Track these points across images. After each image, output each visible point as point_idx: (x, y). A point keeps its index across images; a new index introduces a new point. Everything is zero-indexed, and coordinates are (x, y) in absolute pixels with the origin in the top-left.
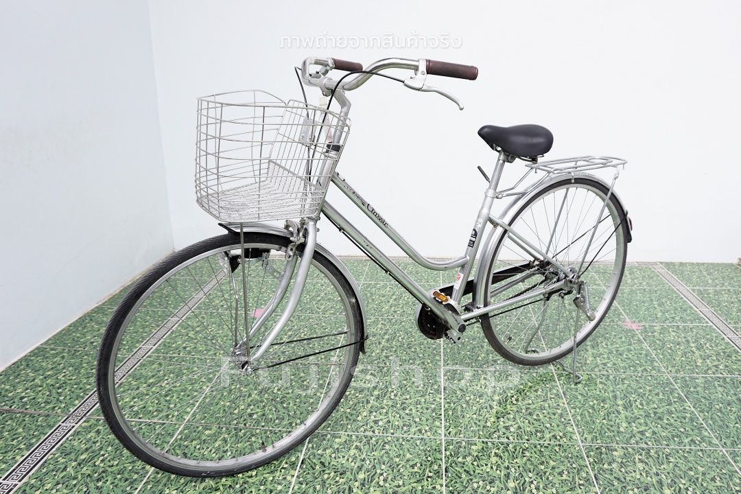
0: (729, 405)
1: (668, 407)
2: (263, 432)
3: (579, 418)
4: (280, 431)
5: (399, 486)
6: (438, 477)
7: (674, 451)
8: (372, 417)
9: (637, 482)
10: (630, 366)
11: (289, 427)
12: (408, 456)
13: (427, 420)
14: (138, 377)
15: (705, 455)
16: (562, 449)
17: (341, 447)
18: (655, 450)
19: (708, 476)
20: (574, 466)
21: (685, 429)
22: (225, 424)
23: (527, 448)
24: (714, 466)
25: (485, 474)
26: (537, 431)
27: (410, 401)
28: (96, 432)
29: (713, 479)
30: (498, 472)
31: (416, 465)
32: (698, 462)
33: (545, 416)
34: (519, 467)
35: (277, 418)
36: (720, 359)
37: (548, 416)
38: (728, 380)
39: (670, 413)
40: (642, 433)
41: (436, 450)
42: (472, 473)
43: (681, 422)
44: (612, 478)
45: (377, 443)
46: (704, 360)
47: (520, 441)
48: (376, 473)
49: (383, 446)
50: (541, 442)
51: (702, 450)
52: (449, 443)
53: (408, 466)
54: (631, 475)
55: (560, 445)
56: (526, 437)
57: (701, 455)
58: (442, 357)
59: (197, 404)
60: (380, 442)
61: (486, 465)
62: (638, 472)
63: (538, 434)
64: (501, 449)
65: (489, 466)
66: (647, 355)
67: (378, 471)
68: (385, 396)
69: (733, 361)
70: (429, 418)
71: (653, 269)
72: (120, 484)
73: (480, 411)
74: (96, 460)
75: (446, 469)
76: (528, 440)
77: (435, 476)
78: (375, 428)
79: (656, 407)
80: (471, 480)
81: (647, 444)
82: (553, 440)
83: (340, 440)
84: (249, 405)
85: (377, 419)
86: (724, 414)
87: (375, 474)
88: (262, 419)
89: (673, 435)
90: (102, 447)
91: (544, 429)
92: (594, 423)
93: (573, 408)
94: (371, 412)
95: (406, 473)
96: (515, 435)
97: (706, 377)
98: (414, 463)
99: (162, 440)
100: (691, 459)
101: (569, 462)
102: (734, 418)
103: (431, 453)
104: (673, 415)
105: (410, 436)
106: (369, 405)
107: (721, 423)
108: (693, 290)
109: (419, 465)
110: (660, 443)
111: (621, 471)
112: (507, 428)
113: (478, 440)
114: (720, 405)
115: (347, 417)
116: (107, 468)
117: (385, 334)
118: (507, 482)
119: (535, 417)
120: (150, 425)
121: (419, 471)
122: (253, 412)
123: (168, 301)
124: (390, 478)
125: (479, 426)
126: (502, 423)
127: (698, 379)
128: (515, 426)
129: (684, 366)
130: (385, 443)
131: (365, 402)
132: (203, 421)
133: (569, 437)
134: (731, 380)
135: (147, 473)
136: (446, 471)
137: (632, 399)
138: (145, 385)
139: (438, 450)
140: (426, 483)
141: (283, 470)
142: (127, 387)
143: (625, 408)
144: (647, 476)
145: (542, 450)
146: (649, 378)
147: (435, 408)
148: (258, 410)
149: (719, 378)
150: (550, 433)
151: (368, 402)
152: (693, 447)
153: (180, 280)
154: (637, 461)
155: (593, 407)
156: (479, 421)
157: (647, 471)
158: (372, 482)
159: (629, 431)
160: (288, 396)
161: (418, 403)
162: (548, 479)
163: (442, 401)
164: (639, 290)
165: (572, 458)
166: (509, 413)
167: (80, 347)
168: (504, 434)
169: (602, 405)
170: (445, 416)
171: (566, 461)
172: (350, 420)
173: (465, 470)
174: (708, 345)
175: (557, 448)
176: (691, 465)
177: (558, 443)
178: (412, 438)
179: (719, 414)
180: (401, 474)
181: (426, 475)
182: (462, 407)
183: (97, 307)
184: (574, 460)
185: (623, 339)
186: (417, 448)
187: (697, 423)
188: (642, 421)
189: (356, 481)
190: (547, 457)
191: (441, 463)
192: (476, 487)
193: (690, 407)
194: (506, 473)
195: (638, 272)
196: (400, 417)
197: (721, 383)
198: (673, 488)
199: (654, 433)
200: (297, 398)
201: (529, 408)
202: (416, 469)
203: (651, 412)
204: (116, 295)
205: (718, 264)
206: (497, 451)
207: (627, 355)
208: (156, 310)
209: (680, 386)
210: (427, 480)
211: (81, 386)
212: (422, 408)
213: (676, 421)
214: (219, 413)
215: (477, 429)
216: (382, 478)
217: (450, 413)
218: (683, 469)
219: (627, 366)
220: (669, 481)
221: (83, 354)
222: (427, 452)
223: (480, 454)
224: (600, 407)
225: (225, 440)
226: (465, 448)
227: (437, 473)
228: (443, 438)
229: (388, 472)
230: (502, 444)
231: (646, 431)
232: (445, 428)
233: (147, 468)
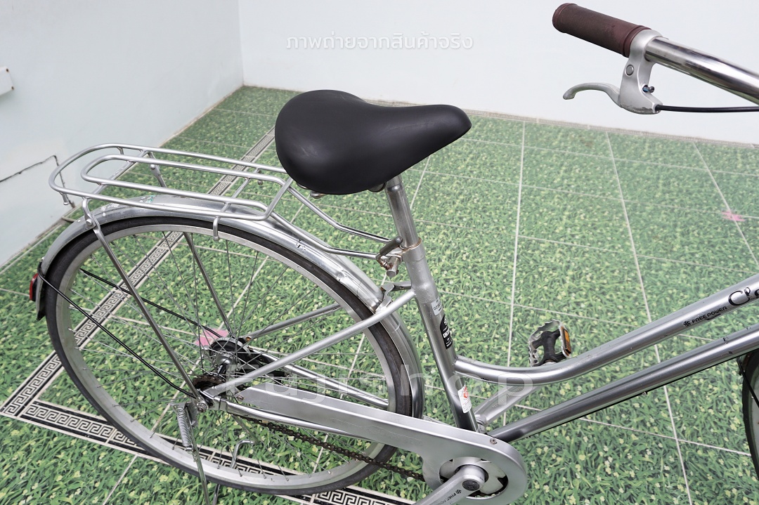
3: (655, 304)
5: (466, 342)
6: (505, 339)
8: (444, 276)
10: (720, 260)
12: (477, 316)
13: (498, 285)
23: (596, 326)
26: (608, 311)
27: (482, 265)
31: (484, 325)
33: (619, 298)
34: (585, 342)
37: (622, 298)
40: (720, 328)
45: (447, 300)
47: (590, 318)
49: (453, 304)
50: (611, 322)
52: (518, 310)
53: (476, 326)
56: (597, 315)
58: (518, 224)
60: (450, 299)
63: (609, 314)
64: (569, 322)
66: (742, 251)
68: (456, 257)
70: (500, 283)
73: (552, 284)
76: (598, 318)
77: (501, 339)
78: (446, 286)
82: (624, 322)
85: (448, 277)
91: (616, 309)
92: (670, 311)
93: (650, 293)
94: (442, 270)
95: (474, 332)
96: (586, 311)
98: (482, 323)
99: (247, 272)
103: (499, 317)
105: (480, 298)
106: (441, 264)
109: (486, 326)
112: (578, 304)
113: (547, 311)
116: (202, 291)
117: (460, 194)
119: (608, 297)
120: (235, 257)
121: (486, 331)
123: (242, 137)
124: (458, 334)
125: (550, 298)
126: (573, 298)
128: (586, 303)
130: (455, 301)
131: (437, 260)
133: (640, 321)
136: (513, 335)
139: (506, 315)
140: (492, 343)
145: (611, 329)
146: (741, 275)
147: (506, 275)
150: (621, 314)
151: (440, 260)
153: (252, 116)
155: (671, 296)
156: (550, 293)
160: (362, 245)
161: (489, 267)
163: (514, 269)
164: (749, 177)
166: (582, 290)
168: (574, 309)
169: (682, 294)
170: (516, 284)
175: (626, 330)
177: (628, 325)
178: (481, 300)
180: (469, 332)
181: (493, 336)
182: (534, 277)
183: (175, 138)
185: (719, 230)
186: (486, 310)
191: (508, 327)
196: (471, 279)
200: (370, 248)
201: (603, 288)
202: (484, 329)
204: (191, 126)
207: (720, 248)
208: (231, 145)
210: (494, 341)
212: (493, 273)
215: (547, 300)
217: (522, 281)
219: (717, 259)
222: (495, 316)
227: (504, 336)
228: (512, 304)
229: (457, 329)
230: (571, 318)
231: (725, 327)
232: (515, 295)
233: (236, 295)
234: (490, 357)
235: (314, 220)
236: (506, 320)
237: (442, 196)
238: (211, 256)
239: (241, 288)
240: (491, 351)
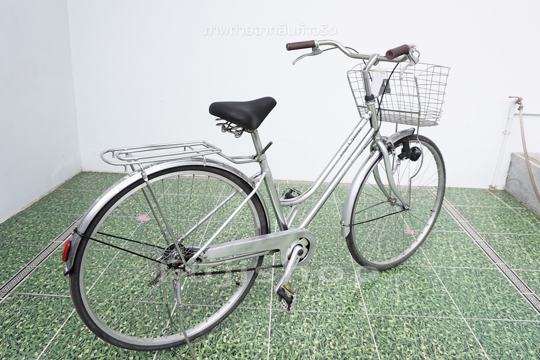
0: (471, 288)
1: (430, 289)
2: (141, 304)
3: (367, 296)
4: (154, 303)
5: (237, 343)
6: (265, 337)
7: (431, 320)
8: (221, 294)
9: (403, 340)
11: (160, 300)
12: (245, 322)
13: (260, 297)
14: (50, 264)
15: (452, 322)
16: (354, 318)
17: (197, 315)
18: (418, 319)
19: (452, 337)
20: (361, 329)
21: (440, 305)
22: (115, 298)
23: (330, 317)
24: (457, 330)
25: (298, 335)
26: (337, 305)
28: (18, 304)
29: (455, 339)
30: (308, 333)
31: (250, 328)
32: (446, 327)
33: (344, 295)
34: (322, 330)
35: (152, 295)
36: (468, 256)
37: (346, 295)
38: (473, 271)
39: (431, 293)
40: (410, 307)
41: (265, 317)
42: (289, 334)
43: (438, 300)
44: (386, 338)
46: (458, 256)
47: (325, 312)
48: (221, 333)
50: (340, 313)
51: (450, 319)
52: (274, 313)
53: (244, 329)
54: (400, 336)
55: (352, 315)
56: (330, 309)
57: (449, 323)
59: (94, 284)
61: (300, 328)
62: (405, 334)
63: (338, 307)
64: (311, 317)
65: (302, 329)
66: (418, 253)
67: (223, 332)
69: (478, 258)
70: (262, 295)
71: (429, 192)
72: (34, 341)
73: (298, 290)
74: (16, 324)
75: (271, 331)
76: (330, 311)
77: (263, 336)
78: (223, 302)
79: (422, 289)
80: (288, 338)
81: (413, 315)
82: (348, 311)
83: (197, 310)
84: (132, 285)
85: (225, 295)
86: (467, 294)
87: (220, 335)
88: (141, 295)
89: (431, 309)
90: (22, 315)
91: (342, 303)
92: (377, 299)
93: (364, 289)
94: (221, 291)
95: (243, 334)
96: (322, 308)
97: (458, 269)
98: (249, 326)
99: (66, 310)
100: (442, 325)
101: (358, 326)
102: (474, 297)
103: (261, 320)
104: (433, 295)
107: (465, 301)
108: (456, 207)
109: (252, 328)
110: (421, 314)
111: (393, 333)
112: (316, 303)
113: (295, 311)
114: (466, 288)
115: (203, 294)
116: (25, 330)
117: (235, 234)
118: (313, 340)
119: (337, 295)
120: (58, 299)
121: (252, 332)
122: (135, 290)
123: (75, 208)
124: (231, 337)
125: (297, 301)
126: (313, 299)
127: (452, 270)
128: (322, 302)
129: (444, 261)
132: (98, 296)
133: (359, 310)
134: (475, 271)
135: (55, 333)
136: (271, 333)
137: (405, 283)
138: (55, 270)
140: (256, 341)
141: (154, 332)
142: (42, 271)
143: (400, 289)
144: (411, 337)
145: (340, 318)
146: (419, 268)
147: (266, 288)
148: (138, 288)
149: (467, 269)
150: (346, 306)
152: (444, 317)
153: (85, 192)
154: (405, 326)
155: (378, 289)
156: (297, 298)
157: (411, 333)
158: (218, 340)
159: (402, 305)
161: (254, 284)
162: (342, 338)
164: (418, 206)
165: (360, 324)
166: (319, 292)
167: (8, 241)
168: (314, 307)
169: (384, 287)
170: (273, 294)
171: (356, 326)
172: (205, 296)
173: (284, 332)
174: (462, 246)
175: (350, 317)
176: (441, 330)
177: (351, 313)
178: (248, 309)
179: (464, 294)
180: (239, 334)
181: (257, 335)
183: (21, 212)
184: (361, 325)
185: (404, 241)
186: (252, 316)
187: (448, 301)
188: (411, 299)
189: (207, 339)
190: (343, 323)
191: (268, 327)
192: (291, 343)
193: (445, 289)
194: (313, 334)
195: (419, 193)
197: (468, 273)
198: (428, 345)
199: (419, 307)
201: (333, 289)
202: (250, 331)
203: (418, 292)
204: (36, 203)
205: (475, 189)
206: (308, 319)
208: (66, 214)
209: (439, 274)
210: (257, 339)
211: (7, 270)
212: (257, 288)
213: (434, 299)
214: (110, 291)
215: (295, 303)
216: (225, 337)
218: (436, 332)
220: (426, 340)
221: (9, 247)
222: (259, 320)
223: (296, 321)
224: (383, 289)
225: (113, 310)
226: (286, 316)
227: (265, 334)
228: (271, 310)
229: (230, 333)
230: (312, 314)
231: (413, 305)
232: (273, 302)
233: (55, 329)
234: (255, 351)
235: (125, 263)
236: (266, 322)
237: (222, 237)
238: (38, 300)
239: (60, 323)
240: (256, 347)
